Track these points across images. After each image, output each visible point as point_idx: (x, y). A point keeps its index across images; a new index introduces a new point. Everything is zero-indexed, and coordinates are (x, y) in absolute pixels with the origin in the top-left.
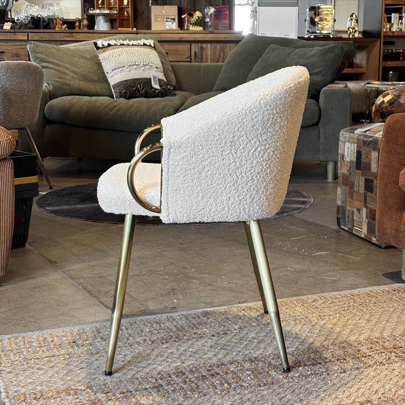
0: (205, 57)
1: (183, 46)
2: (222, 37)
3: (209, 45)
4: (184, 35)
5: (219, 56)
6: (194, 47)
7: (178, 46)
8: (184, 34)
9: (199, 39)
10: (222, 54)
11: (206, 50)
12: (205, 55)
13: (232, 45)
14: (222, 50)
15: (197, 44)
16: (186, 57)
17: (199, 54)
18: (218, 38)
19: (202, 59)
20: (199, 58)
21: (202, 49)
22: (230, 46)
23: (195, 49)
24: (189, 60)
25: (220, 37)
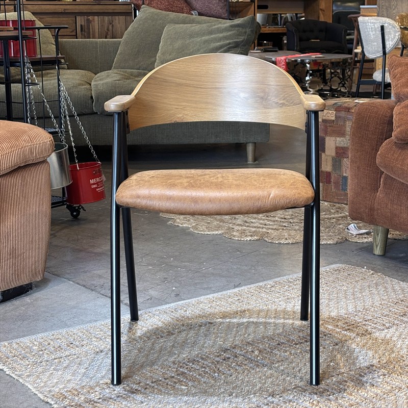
0: (93, 31)
1: (67, 19)
2: (111, 8)
3: (96, 18)
4: (68, 7)
5: (108, 30)
6: (80, 19)
7: (61, 19)
9: (85, 11)
10: (110, 27)
11: (93, 23)
12: (92, 29)
13: (122, 18)
14: (111, 23)
15: (83, 17)
16: (71, 30)
17: (86, 27)
18: (106, 9)
19: (89, 33)
20: (86, 32)
21: (88, 21)
22: (119, 19)
23: (81, 22)
24: (74, 33)
25: (108, 9)
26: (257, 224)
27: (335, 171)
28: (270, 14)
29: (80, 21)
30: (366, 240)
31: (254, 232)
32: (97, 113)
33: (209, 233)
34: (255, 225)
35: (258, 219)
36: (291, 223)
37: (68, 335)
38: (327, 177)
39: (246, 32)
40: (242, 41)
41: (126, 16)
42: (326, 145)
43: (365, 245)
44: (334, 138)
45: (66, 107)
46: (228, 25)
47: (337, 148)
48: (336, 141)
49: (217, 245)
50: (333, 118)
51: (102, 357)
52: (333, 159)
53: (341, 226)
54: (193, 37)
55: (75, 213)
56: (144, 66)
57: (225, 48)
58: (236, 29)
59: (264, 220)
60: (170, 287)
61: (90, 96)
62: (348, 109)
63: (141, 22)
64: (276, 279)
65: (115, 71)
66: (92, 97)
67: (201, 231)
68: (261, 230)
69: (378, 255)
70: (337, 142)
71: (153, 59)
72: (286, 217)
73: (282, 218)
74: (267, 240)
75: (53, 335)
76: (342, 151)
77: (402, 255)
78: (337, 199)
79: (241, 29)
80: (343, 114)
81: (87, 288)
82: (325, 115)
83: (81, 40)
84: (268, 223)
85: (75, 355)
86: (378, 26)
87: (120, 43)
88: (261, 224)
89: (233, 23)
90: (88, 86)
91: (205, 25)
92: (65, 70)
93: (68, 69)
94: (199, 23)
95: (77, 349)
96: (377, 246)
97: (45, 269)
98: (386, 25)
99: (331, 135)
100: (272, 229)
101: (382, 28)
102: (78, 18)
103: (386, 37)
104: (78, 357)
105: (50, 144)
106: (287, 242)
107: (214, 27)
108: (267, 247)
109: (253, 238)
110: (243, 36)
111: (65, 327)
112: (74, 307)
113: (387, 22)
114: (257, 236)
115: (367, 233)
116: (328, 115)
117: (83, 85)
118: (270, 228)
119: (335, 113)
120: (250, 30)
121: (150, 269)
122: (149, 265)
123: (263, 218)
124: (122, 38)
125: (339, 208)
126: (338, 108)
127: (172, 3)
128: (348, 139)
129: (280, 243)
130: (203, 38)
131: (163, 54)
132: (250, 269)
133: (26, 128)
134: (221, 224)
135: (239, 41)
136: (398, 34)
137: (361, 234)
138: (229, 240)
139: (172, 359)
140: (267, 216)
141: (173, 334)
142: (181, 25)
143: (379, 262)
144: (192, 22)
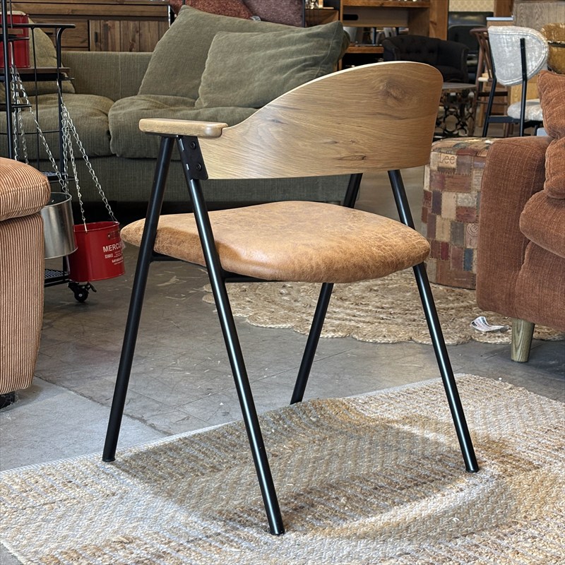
0: (112, 42)
2: (138, 10)
3: (117, 23)
4: (78, 7)
5: (134, 40)
6: (94, 25)
8: (78, 5)
9: (102, 13)
10: (137, 37)
11: (112, 30)
12: (111, 38)
13: (153, 24)
14: (138, 31)
15: (99, 21)
16: (81, 40)
17: (103, 36)
18: (131, 11)
19: (107, 44)
20: (103, 42)
21: (106, 28)
22: (149, 25)
23: (96, 29)
24: (86, 45)
25: (134, 11)
26: (343, 314)
27: (455, 242)
28: (361, 28)
29: (94, 26)
30: (499, 341)
31: (338, 326)
32: (115, 155)
33: (273, 326)
34: (340, 316)
35: (344, 308)
36: (391, 314)
37: (65, 469)
38: (443, 249)
39: (328, 45)
40: (324, 57)
41: (159, 21)
42: (443, 204)
43: (499, 347)
44: (454, 195)
45: (70, 142)
46: (303, 33)
47: (458, 208)
48: (457, 198)
49: (284, 343)
50: (454, 166)
51: (114, 503)
52: (452, 223)
53: (463, 320)
54: (254, 51)
55: (81, 295)
56: (184, 91)
57: (299, 66)
58: (315, 39)
59: (352, 309)
60: (216, 401)
61: (106, 130)
62: (475, 153)
63: (180, 29)
64: (370, 394)
65: (143, 97)
66: (108, 132)
67: (262, 323)
68: (347, 323)
69: (518, 362)
70: (459, 200)
71: (197, 82)
72: (384, 306)
73: (378, 307)
74: (357, 337)
75: (43, 469)
76: (465, 213)
77: (554, 362)
78: (458, 281)
79: (321, 39)
80: (468, 160)
81: (94, 401)
82: (442, 160)
83: (94, 52)
84: (358, 313)
85: (74, 498)
86: (517, 39)
87: (149, 58)
88: (349, 315)
89: (310, 32)
90: (103, 117)
91: (270, 34)
92: (72, 95)
93: (76, 93)
94: (262, 31)
95: (78, 490)
96: (517, 349)
97: (35, 373)
98: (528, 38)
99: (450, 190)
100: (364, 322)
101: (523, 42)
102: (92, 23)
103: (528, 55)
104: (79, 502)
105: (45, 191)
106: (385, 340)
107: (283, 37)
108: (357, 348)
109: (337, 335)
110: (325, 49)
111: (61, 458)
112: (76, 430)
113: (529, 33)
114: (342, 332)
115: (502, 331)
116: (447, 161)
117: (96, 115)
118: (360, 321)
119: (456, 157)
120: (335, 41)
121: (187, 376)
122: (185, 369)
123: (351, 306)
124: (152, 51)
125: (461, 295)
126: (461, 152)
127: (225, 5)
128: (474, 195)
129: (376, 343)
130: (268, 52)
131: (211, 74)
132: (333, 378)
133: (10, 166)
134: (291, 313)
135: (319, 57)
136: (545, 52)
137: (493, 332)
138: (302, 336)
139: (218, 508)
140: (357, 304)
141: (219, 470)
142: (237, 34)
143: (519, 372)
144: (252, 29)
